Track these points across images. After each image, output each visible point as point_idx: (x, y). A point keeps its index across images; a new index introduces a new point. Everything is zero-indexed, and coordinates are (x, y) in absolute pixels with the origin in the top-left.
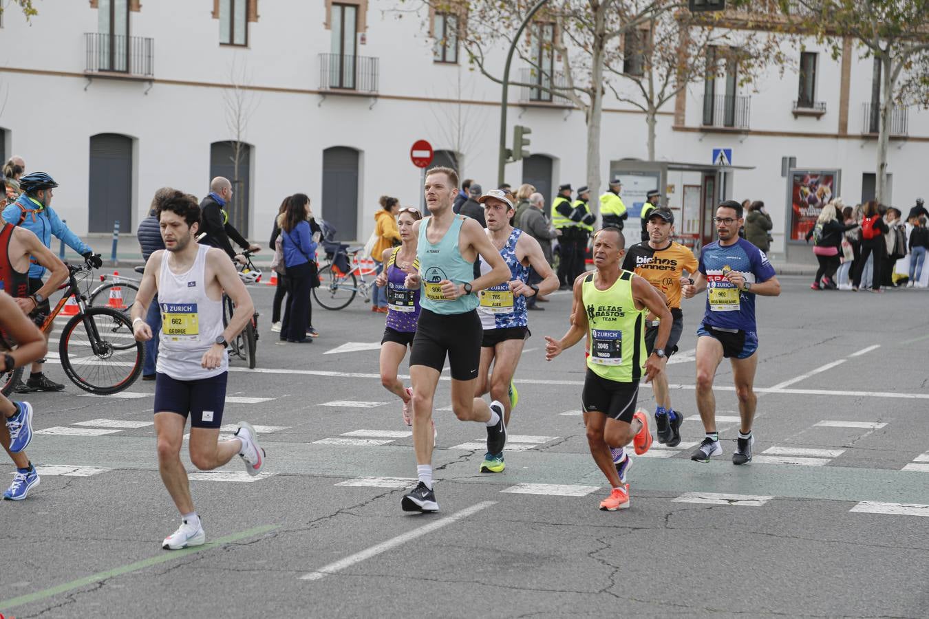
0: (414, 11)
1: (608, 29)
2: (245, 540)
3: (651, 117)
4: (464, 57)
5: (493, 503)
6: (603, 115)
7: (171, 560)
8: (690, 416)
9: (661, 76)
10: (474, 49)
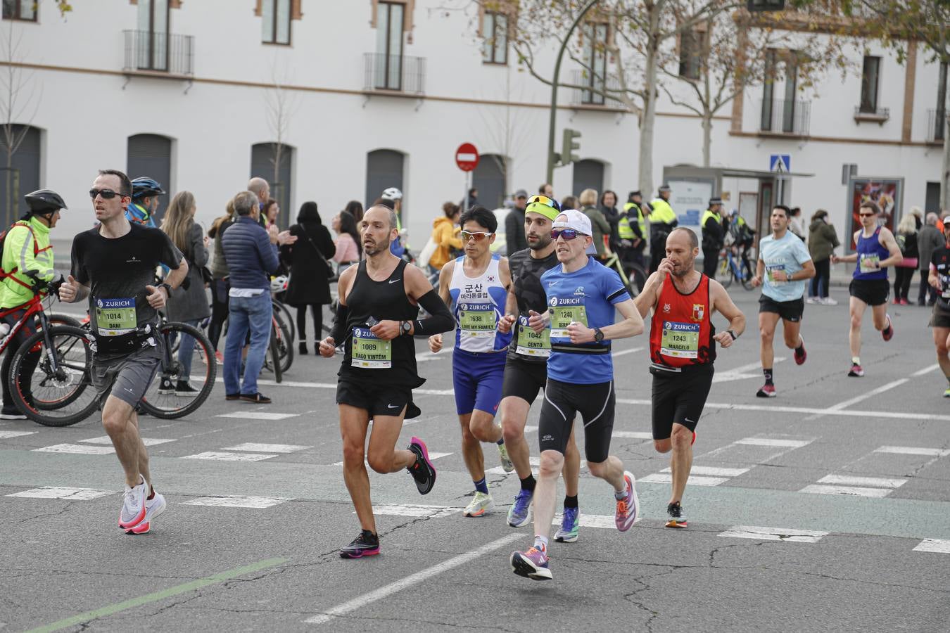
0: (461, 9)
1: (662, 30)
2: (250, 575)
3: (706, 121)
4: (513, 57)
5: (523, 535)
6: (657, 120)
7: (166, 599)
8: (741, 439)
9: (718, 79)
10: (523, 49)
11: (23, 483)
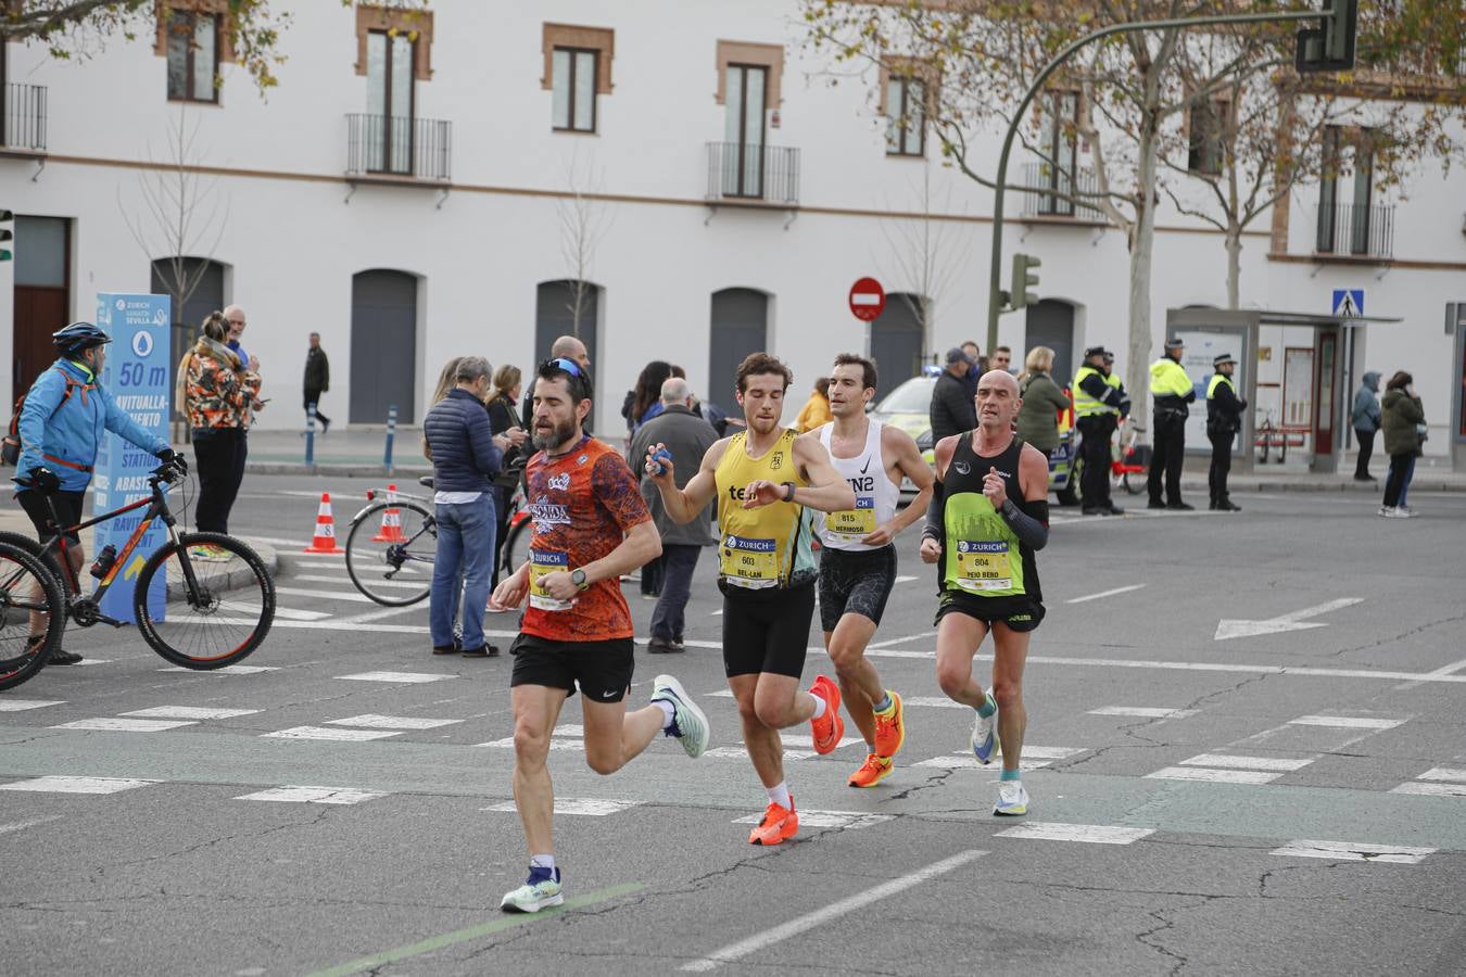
0: (855, 75)
1: (1164, 101)
2: (594, 907)
3: (1232, 239)
4: (934, 145)
5: (983, 853)
6: (1157, 237)
7: (481, 938)
8: (1298, 717)
9: (1250, 173)
10: (951, 134)
11: (256, 781)
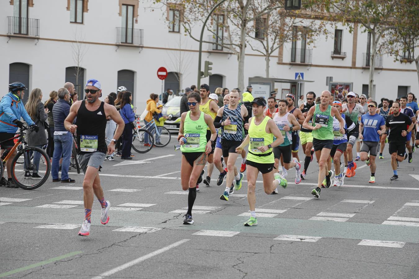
0: (159, 8)
1: (248, 17)
2: (66, 259)
3: (267, 58)
4: (182, 29)
5: (188, 240)
6: (246, 57)
8: (283, 197)
9: (272, 39)
10: (187, 26)
